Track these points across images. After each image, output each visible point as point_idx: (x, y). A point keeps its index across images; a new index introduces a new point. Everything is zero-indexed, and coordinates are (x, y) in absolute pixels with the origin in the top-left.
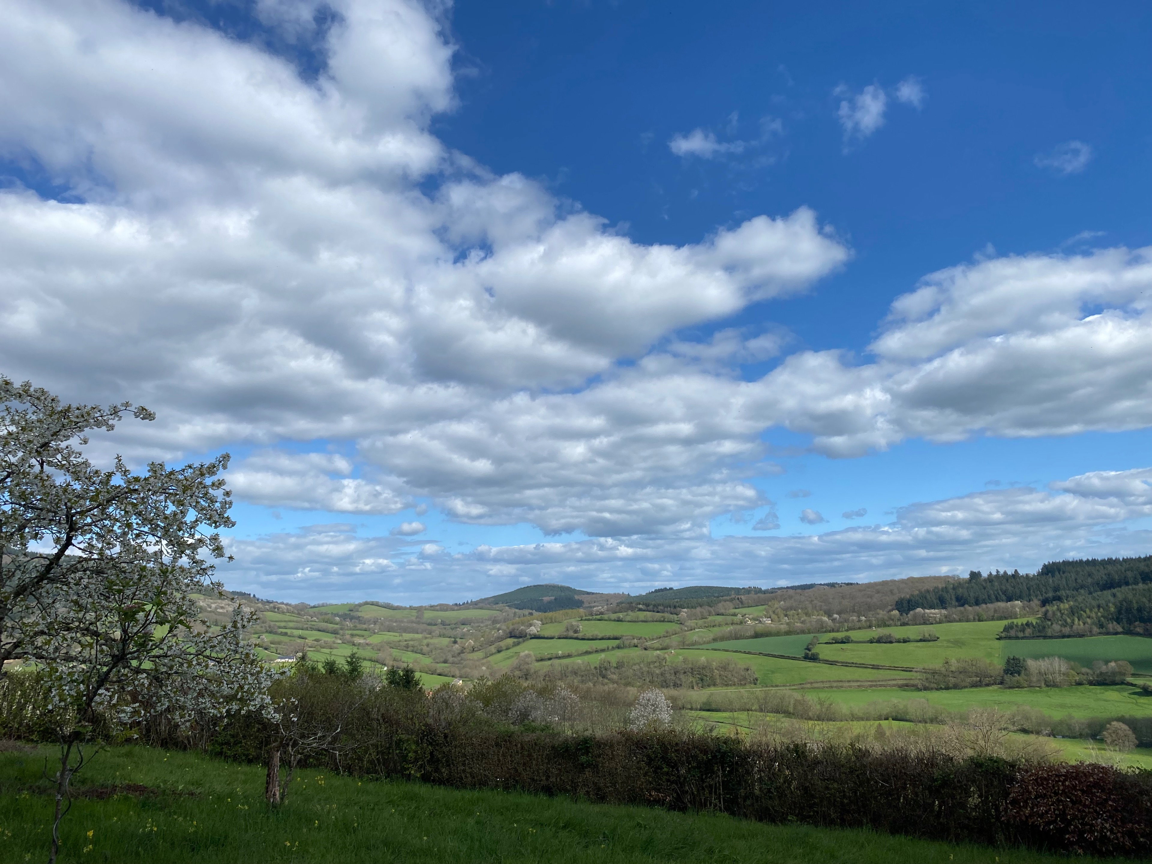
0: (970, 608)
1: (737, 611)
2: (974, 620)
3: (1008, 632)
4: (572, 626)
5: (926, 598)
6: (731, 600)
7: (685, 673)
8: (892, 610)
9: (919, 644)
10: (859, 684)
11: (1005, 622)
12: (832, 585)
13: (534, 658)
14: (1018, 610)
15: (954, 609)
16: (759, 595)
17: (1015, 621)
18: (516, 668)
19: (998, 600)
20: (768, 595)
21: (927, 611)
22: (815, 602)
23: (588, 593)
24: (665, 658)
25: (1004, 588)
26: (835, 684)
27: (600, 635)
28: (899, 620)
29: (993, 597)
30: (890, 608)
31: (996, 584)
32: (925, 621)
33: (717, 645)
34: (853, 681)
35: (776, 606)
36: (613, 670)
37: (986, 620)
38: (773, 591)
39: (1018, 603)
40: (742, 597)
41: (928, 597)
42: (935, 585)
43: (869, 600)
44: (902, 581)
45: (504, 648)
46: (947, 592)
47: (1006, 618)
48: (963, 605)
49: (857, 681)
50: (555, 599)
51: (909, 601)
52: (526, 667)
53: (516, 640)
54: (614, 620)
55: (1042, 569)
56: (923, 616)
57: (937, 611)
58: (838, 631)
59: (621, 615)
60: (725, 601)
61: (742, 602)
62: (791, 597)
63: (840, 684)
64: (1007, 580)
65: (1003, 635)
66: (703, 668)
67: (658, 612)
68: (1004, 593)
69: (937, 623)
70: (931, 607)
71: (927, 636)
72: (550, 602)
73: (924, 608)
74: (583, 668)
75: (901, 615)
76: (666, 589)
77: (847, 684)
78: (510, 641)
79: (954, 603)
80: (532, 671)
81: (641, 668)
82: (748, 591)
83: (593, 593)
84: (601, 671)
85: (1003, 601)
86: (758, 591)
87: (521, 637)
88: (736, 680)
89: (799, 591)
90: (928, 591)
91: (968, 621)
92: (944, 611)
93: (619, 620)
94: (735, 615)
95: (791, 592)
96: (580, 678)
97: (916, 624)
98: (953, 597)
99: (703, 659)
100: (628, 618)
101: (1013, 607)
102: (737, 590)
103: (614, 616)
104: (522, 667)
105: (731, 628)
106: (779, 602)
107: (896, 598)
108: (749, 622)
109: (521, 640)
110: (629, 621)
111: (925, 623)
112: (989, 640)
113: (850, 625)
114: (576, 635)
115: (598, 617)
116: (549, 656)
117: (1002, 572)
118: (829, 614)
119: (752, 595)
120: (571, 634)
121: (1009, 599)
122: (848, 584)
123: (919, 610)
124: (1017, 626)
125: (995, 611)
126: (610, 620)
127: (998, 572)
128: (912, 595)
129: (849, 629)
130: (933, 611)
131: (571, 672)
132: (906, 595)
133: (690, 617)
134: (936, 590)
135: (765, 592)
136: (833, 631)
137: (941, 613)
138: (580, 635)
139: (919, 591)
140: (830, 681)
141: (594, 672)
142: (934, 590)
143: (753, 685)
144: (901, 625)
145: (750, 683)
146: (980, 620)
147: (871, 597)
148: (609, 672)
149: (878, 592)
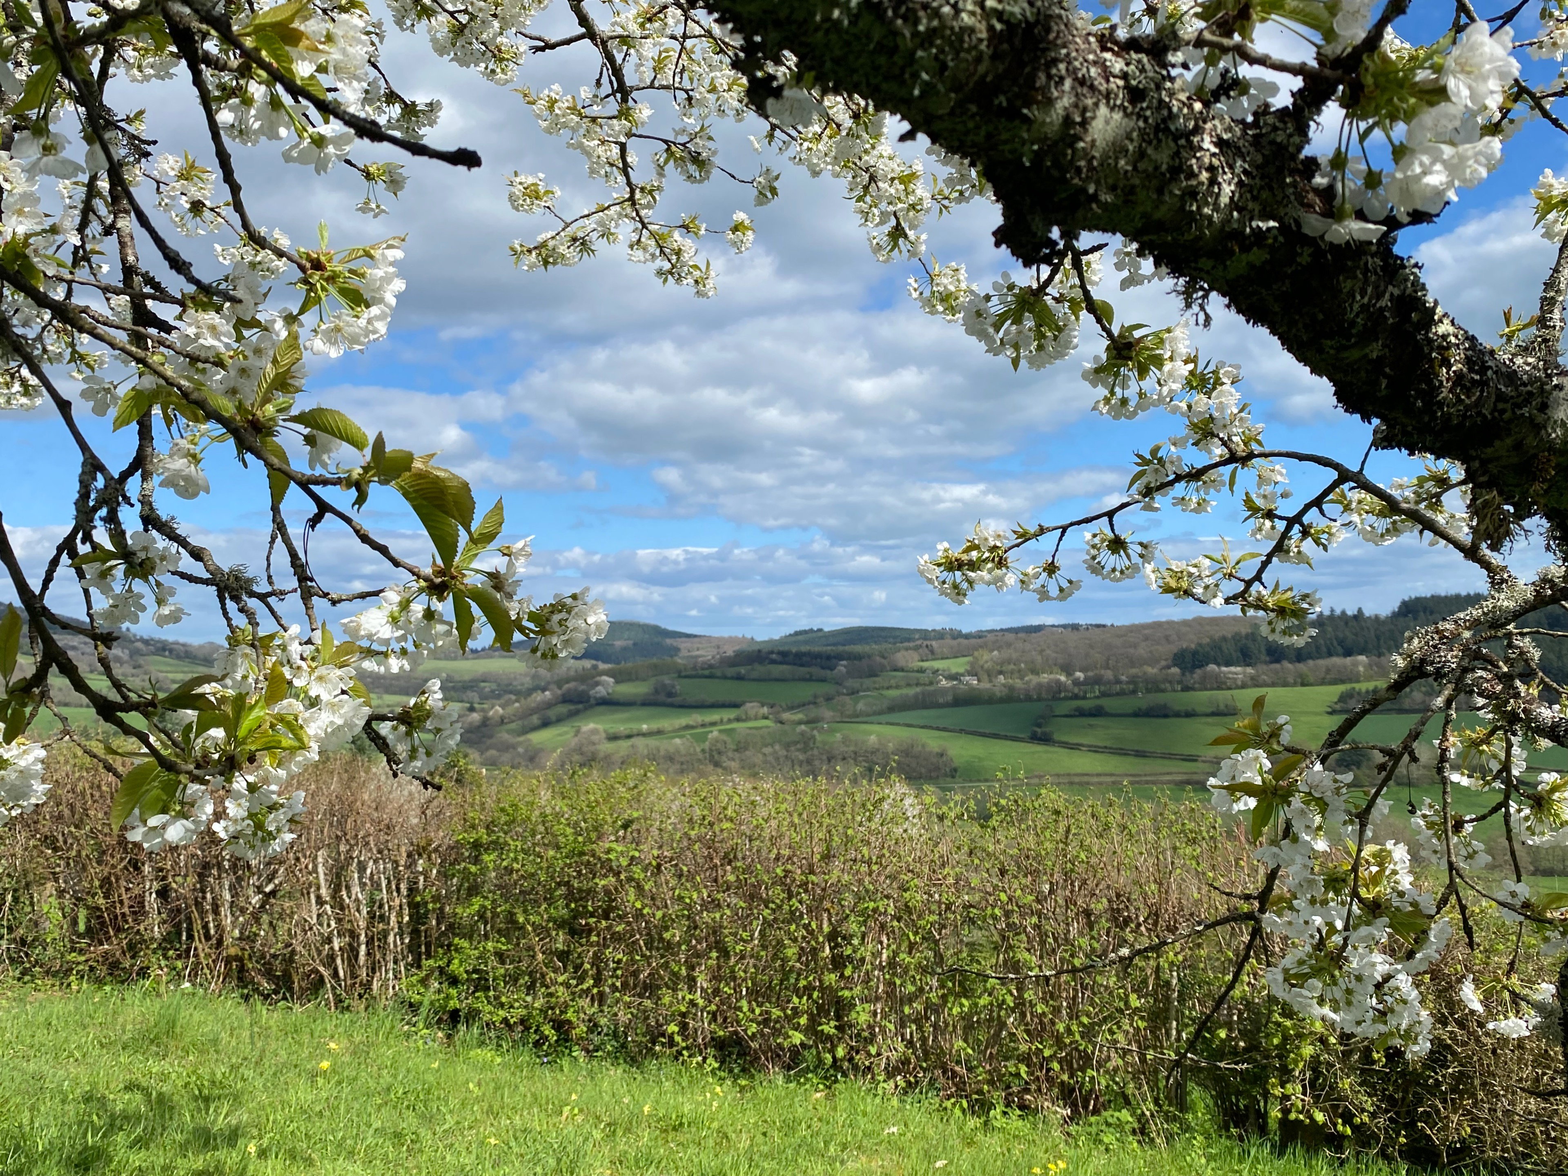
0: (1290, 666)
1: (925, 664)
2: (1295, 684)
3: (1345, 702)
4: (664, 686)
5: (1220, 649)
6: (917, 648)
7: (844, 759)
8: (1169, 667)
9: (1210, 720)
10: (1113, 779)
11: (1341, 688)
12: (1075, 627)
13: (604, 735)
14: (1361, 669)
15: (1265, 667)
16: (960, 640)
17: (1357, 686)
18: (574, 750)
19: (1330, 654)
20: (973, 641)
21: (1224, 669)
22: (1048, 652)
23: (688, 636)
24: (813, 737)
25: (1341, 635)
26: (1077, 779)
27: (710, 700)
28: (1179, 682)
29: (1324, 649)
30: (1163, 663)
31: (1330, 629)
32: (1221, 684)
33: (894, 717)
34: (1106, 775)
35: (985, 657)
36: (730, 754)
37: (1311, 685)
38: (980, 635)
39: (1362, 658)
40: (934, 643)
41: (1224, 646)
42: (1236, 629)
43: (1132, 651)
44: (1185, 623)
45: (554, 718)
46: (1254, 640)
47: (1342, 682)
48: (1277, 661)
49: (1112, 775)
50: (635, 644)
51: (1195, 653)
52: (592, 748)
53: (572, 707)
54: (732, 678)
55: (1400, 608)
56: (1217, 676)
57: (1239, 669)
58: (1084, 698)
59: (742, 670)
60: (907, 649)
61: (932, 652)
62: (1009, 645)
63: (1086, 779)
64: (1346, 623)
65: (1338, 707)
66: (872, 753)
67: (802, 665)
68: (1341, 642)
69: (1237, 687)
70: (1227, 664)
71: (1222, 707)
72: (625, 649)
73: (1219, 665)
74: (683, 752)
75: (1183, 674)
76: (811, 631)
77: (1095, 779)
78: (563, 709)
79: (1264, 657)
80: (602, 755)
81: (775, 752)
82: (940, 635)
83: (695, 636)
84: (712, 756)
85: (1338, 655)
86: (957, 635)
87: (581, 702)
88: (923, 770)
89: (1022, 635)
90: (1224, 639)
91: (1285, 684)
92: (1250, 670)
93: (739, 678)
94: (921, 671)
95: (1010, 637)
96: (678, 766)
97: (1206, 689)
98: (1263, 649)
99: (873, 738)
100: (754, 675)
101: (1356, 664)
102: (925, 634)
103: (731, 671)
104: (585, 749)
105: (918, 689)
106: (992, 651)
107: (1174, 648)
108: (944, 682)
109: (580, 706)
110: (754, 680)
111: (1219, 688)
112: (1316, 714)
113: (1103, 688)
114: (670, 700)
115: (707, 672)
116: (627, 732)
117: (1338, 612)
118: (1069, 672)
119: (949, 641)
120: (662, 698)
121: (1348, 653)
122: (1098, 626)
123: (1212, 667)
124: (1359, 693)
125: (1328, 671)
126: (725, 677)
127: (1332, 610)
128: (1200, 645)
129: (1104, 695)
130: (1233, 669)
131: (664, 757)
132: (1190, 643)
133: (850, 674)
134: (1237, 637)
135: (967, 636)
136: (1076, 697)
137: (1244, 673)
138: (677, 700)
139: (1211, 638)
140: (1069, 775)
141: (701, 756)
142: (1233, 637)
143: (949, 779)
144: (1183, 690)
145: (946, 775)
146: (1303, 685)
147: (1135, 646)
148: (724, 758)
149: (1146, 638)
